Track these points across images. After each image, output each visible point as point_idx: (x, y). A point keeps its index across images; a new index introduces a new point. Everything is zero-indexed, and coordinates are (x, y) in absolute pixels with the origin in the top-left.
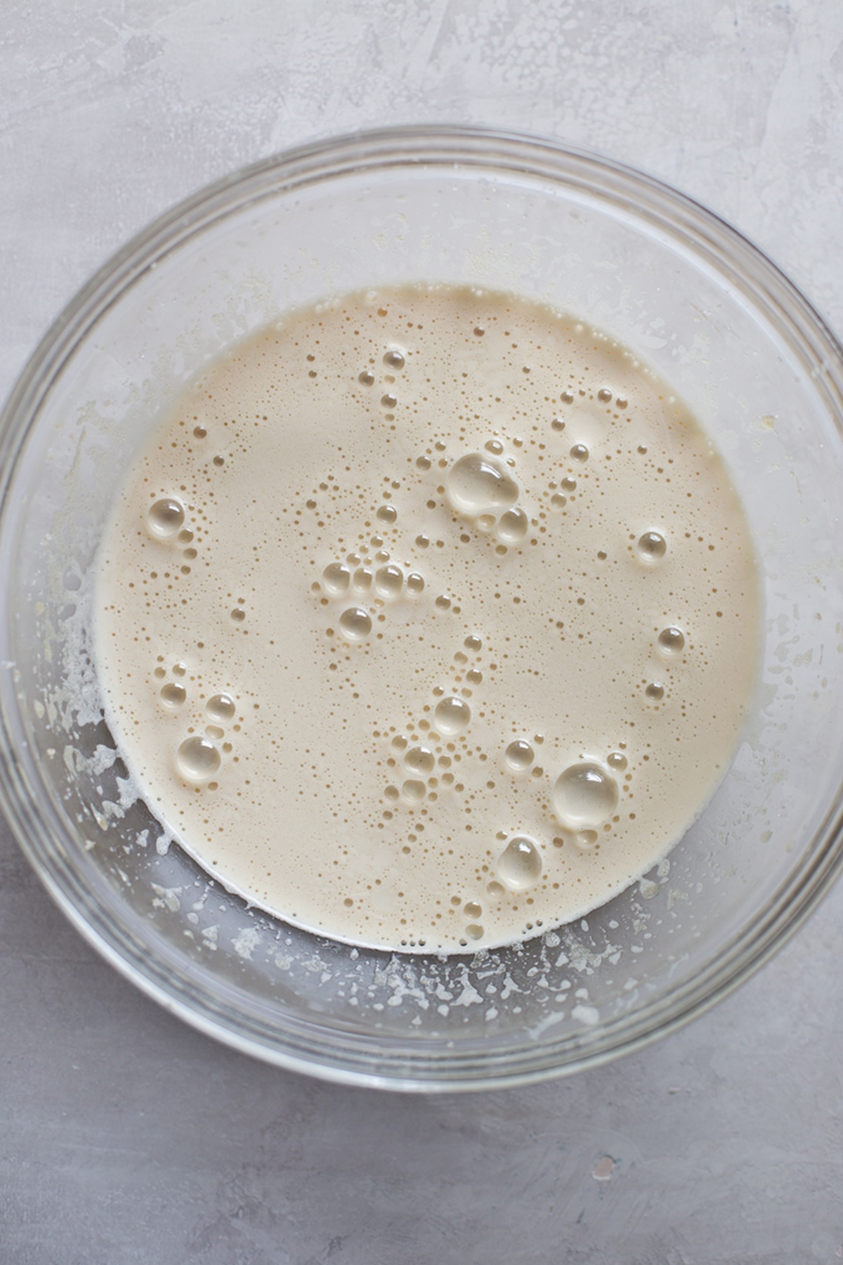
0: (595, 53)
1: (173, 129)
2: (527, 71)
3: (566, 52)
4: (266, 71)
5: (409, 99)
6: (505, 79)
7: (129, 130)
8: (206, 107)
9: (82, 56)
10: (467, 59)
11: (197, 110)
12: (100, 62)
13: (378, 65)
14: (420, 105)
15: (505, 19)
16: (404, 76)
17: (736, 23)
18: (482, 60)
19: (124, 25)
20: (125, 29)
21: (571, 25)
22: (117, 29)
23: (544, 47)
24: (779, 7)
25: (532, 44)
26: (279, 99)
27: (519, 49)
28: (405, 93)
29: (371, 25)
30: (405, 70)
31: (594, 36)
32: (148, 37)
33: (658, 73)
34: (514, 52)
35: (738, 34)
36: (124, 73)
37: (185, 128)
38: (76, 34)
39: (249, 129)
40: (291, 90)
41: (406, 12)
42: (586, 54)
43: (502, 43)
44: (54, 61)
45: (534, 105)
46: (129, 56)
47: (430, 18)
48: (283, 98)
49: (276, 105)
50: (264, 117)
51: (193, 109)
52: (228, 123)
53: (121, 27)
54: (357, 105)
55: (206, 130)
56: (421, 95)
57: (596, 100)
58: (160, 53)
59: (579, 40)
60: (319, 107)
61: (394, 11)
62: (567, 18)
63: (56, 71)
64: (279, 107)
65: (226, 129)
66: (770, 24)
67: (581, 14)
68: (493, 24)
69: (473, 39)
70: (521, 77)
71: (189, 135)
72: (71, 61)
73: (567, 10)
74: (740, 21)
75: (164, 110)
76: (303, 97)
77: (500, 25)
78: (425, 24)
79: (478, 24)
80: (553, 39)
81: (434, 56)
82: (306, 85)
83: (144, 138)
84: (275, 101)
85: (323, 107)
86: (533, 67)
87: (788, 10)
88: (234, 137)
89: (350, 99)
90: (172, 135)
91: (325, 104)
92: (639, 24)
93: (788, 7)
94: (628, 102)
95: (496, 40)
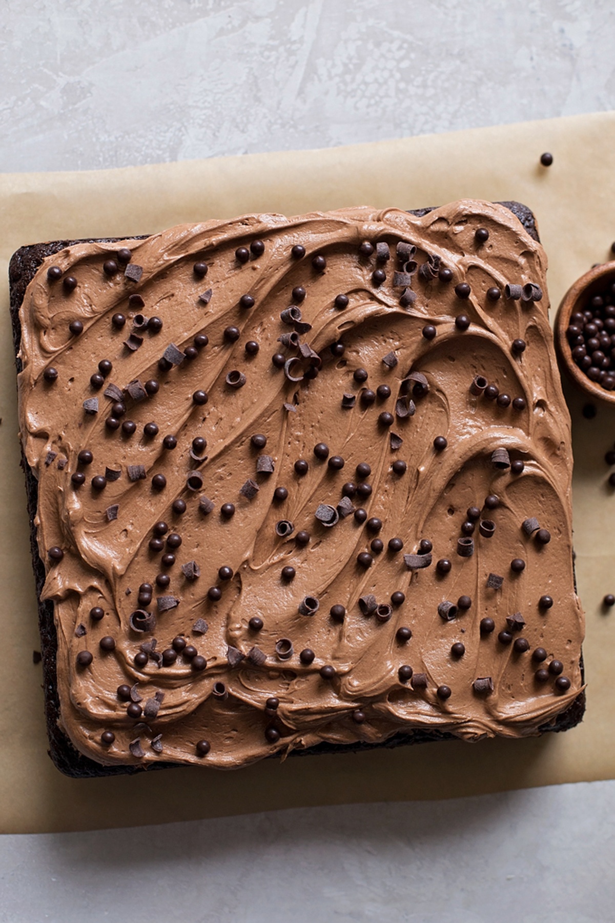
0: (424, 86)
1: (101, 154)
2: (373, 102)
3: (402, 85)
4: (172, 107)
5: (283, 126)
6: (356, 108)
7: (67, 156)
8: (126, 137)
9: (29, 99)
10: (326, 93)
11: (120, 139)
12: (43, 103)
13: (258, 99)
14: (291, 130)
15: (355, 61)
16: (278, 108)
17: (532, 59)
18: (338, 94)
19: (60, 74)
20: (61, 77)
21: (405, 64)
22: (55, 77)
23: (386, 82)
24: (564, 45)
25: (376, 81)
26: (183, 129)
27: (366, 84)
28: (279, 121)
29: (251, 69)
30: (279, 103)
31: (423, 72)
32: (79, 82)
33: (474, 100)
34: (363, 87)
35: (533, 68)
36: (62, 111)
37: (111, 153)
38: (23, 81)
39: (160, 152)
40: (191, 121)
41: (278, 58)
42: (418, 87)
43: (353, 80)
44: (7, 103)
45: (379, 128)
46: (65, 98)
47: (297, 62)
48: (186, 128)
49: (181, 134)
50: (171, 143)
51: (116, 138)
52: (144, 148)
53: (58, 76)
54: (243, 131)
55: (127, 154)
56: (292, 122)
57: (426, 122)
58: (89, 95)
59: (412, 76)
60: (214, 134)
61: (269, 57)
62: (402, 59)
63: (9, 111)
64: (183, 135)
65: (143, 153)
66: (558, 59)
67: (413, 56)
68: (345, 65)
69: (330, 78)
70: (368, 106)
71: (114, 159)
72: (20, 103)
73: (402, 53)
74: (535, 57)
75: (94, 139)
76: (201, 126)
77: (351, 66)
78: (293, 67)
79: (334, 66)
80: (392, 76)
81: (301, 92)
82: (203, 117)
83: (79, 162)
84: (180, 130)
85: (217, 134)
86: (377, 98)
87: (571, 47)
88: (149, 159)
89: (237, 127)
90: (101, 159)
91: (218, 131)
92: (458, 62)
93: (571, 45)
94: (451, 123)
95: (348, 78)
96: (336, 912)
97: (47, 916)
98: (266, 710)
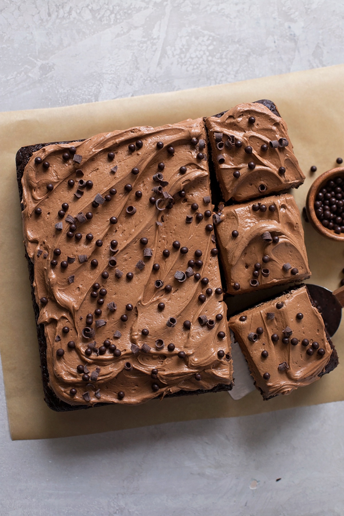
0: (221, 58)
1: (60, 99)
2: (195, 67)
3: (210, 58)
4: (95, 74)
5: (151, 81)
6: (187, 71)
7: (43, 101)
8: (73, 90)
9: (23, 73)
10: (172, 64)
11: (69, 91)
12: (30, 75)
13: (138, 68)
14: (155, 83)
15: (186, 47)
16: (148, 72)
17: (275, 42)
18: (178, 64)
19: (38, 60)
20: (39, 61)
21: (211, 48)
22: (36, 61)
23: (202, 57)
24: (291, 35)
25: (197, 56)
26: (101, 85)
27: (192, 58)
28: (149, 79)
29: (134, 53)
30: (148, 70)
31: (220, 51)
32: (48, 63)
33: (246, 64)
34: (190, 60)
35: (276, 46)
36: (40, 78)
37: (65, 98)
38: (20, 64)
39: (90, 97)
40: (105, 81)
41: (147, 47)
42: (218, 59)
43: (185, 57)
44: (12, 76)
45: (199, 80)
46: (41, 72)
47: (156, 49)
48: (102, 84)
49: (99, 87)
50: (95, 92)
51: (68, 91)
52: (81, 95)
53: (37, 61)
54: (131, 85)
55: (73, 99)
56: (155, 79)
57: (223, 76)
58: (53, 70)
59: (215, 53)
60: (116, 87)
61: (142, 47)
62: (210, 45)
63: (13, 79)
64: (101, 88)
65: (81, 98)
66: (288, 41)
67: (215, 43)
68: (181, 49)
69: (174, 56)
70: (193, 69)
71: (67, 101)
72: (19, 75)
73: (209, 42)
74: (276, 41)
75: (56, 92)
76: (110, 83)
77: (184, 50)
78: (155, 51)
79: (175, 50)
80: (205, 54)
81: (159, 64)
82: (111, 78)
83: (49, 104)
84: (99, 85)
85: (118, 86)
86: (198, 65)
87: (295, 35)
88: (84, 101)
89: (128, 83)
90: (60, 101)
91: (118, 85)
92: (238, 45)
93: (294, 34)
94: (235, 76)
95: (183, 56)
96: (191, 474)
97: (47, 480)
98: (151, 375)
